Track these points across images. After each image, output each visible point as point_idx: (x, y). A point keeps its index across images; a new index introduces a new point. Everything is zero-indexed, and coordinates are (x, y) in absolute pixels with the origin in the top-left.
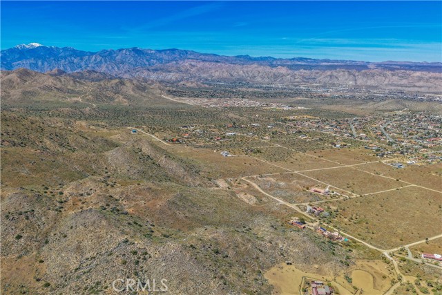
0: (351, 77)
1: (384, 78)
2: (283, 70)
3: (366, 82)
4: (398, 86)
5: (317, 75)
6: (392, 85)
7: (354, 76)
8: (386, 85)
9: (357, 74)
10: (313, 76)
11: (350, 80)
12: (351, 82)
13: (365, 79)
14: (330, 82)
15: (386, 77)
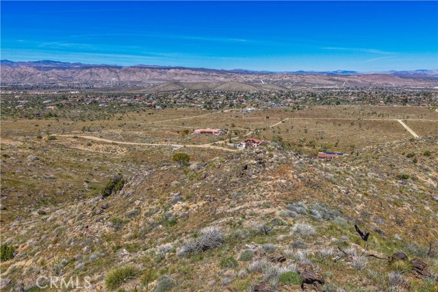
0: (113, 74)
1: (145, 74)
2: (31, 70)
3: (129, 78)
4: (160, 80)
5: (74, 74)
6: (153, 79)
7: (116, 72)
8: (149, 80)
9: (118, 71)
10: (69, 75)
11: (113, 77)
12: (114, 79)
13: (127, 76)
14: (92, 79)
15: (146, 73)
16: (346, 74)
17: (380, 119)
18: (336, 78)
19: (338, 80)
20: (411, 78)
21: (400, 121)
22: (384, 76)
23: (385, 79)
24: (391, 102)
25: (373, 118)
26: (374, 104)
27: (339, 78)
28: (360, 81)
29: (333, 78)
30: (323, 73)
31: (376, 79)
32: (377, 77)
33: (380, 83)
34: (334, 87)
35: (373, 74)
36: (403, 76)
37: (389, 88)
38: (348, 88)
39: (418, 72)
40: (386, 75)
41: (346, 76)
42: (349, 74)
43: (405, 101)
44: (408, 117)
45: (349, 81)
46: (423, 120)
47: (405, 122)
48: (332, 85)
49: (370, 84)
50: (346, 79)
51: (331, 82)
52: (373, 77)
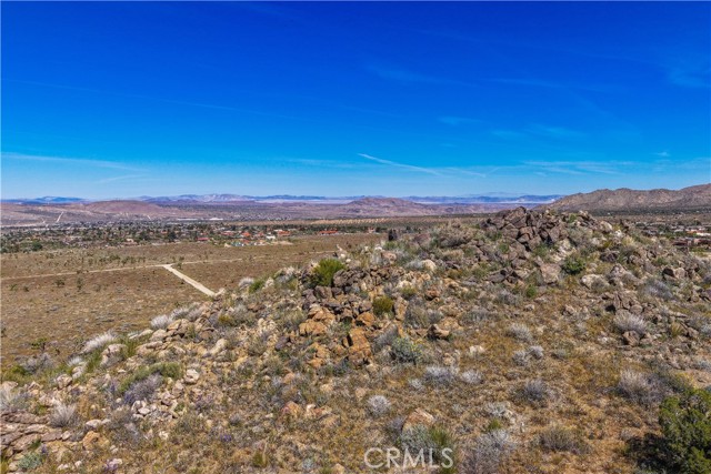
16: (60, 203)
17: (128, 267)
18: (41, 208)
19: (45, 213)
20: (174, 206)
21: (168, 267)
22: (132, 204)
23: (134, 209)
24: (147, 239)
25: (111, 268)
26: (116, 244)
27: (48, 209)
28: (89, 213)
29: (36, 208)
30: (14, 201)
31: (119, 209)
32: (120, 205)
33: (125, 214)
34: (37, 224)
35: (113, 202)
36: (164, 204)
37: (143, 222)
38: (68, 225)
39: (185, 198)
40: (135, 202)
41: (63, 206)
42: (67, 202)
43: (172, 237)
44: (182, 259)
45: (69, 214)
46: (211, 261)
47: (179, 267)
48: (35, 221)
49: (109, 217)
50: (63, 210)
51: (31, 216)
52: (113, 206)
